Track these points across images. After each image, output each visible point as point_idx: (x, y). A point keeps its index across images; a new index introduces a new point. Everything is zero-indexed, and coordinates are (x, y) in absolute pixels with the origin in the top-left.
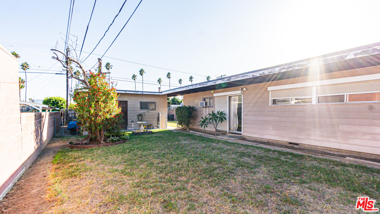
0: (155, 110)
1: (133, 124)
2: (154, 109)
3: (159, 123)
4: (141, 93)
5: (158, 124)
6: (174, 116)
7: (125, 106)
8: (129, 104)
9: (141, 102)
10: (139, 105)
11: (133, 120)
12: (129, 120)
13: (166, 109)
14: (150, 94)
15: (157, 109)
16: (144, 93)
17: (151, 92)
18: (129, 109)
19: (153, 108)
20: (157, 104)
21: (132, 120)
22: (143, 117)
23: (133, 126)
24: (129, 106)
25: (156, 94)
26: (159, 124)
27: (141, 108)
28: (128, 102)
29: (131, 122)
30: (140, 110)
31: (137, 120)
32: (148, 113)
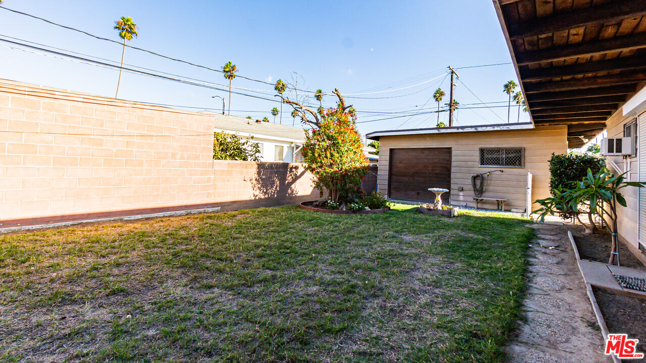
0: (521, 166)
1: (461, 193)
4: (473, 130)
7: (447, 158)
8: (454, 153)
9: (481, 150)
10: (477, 156)
11: (463, 186)
14: (496, 128)
15: (529, 165)
16: (480, 129)
18: (453, 164)
20: (527, 153)
21: (460, 186)
22: (485, 183)
23: (461, 198)
24: (453, 159)
27: (481, 162)
28: (453, 149)
29: (457, 191)
30: (480, 166)
31: (471, 187)
32: (500, 173)
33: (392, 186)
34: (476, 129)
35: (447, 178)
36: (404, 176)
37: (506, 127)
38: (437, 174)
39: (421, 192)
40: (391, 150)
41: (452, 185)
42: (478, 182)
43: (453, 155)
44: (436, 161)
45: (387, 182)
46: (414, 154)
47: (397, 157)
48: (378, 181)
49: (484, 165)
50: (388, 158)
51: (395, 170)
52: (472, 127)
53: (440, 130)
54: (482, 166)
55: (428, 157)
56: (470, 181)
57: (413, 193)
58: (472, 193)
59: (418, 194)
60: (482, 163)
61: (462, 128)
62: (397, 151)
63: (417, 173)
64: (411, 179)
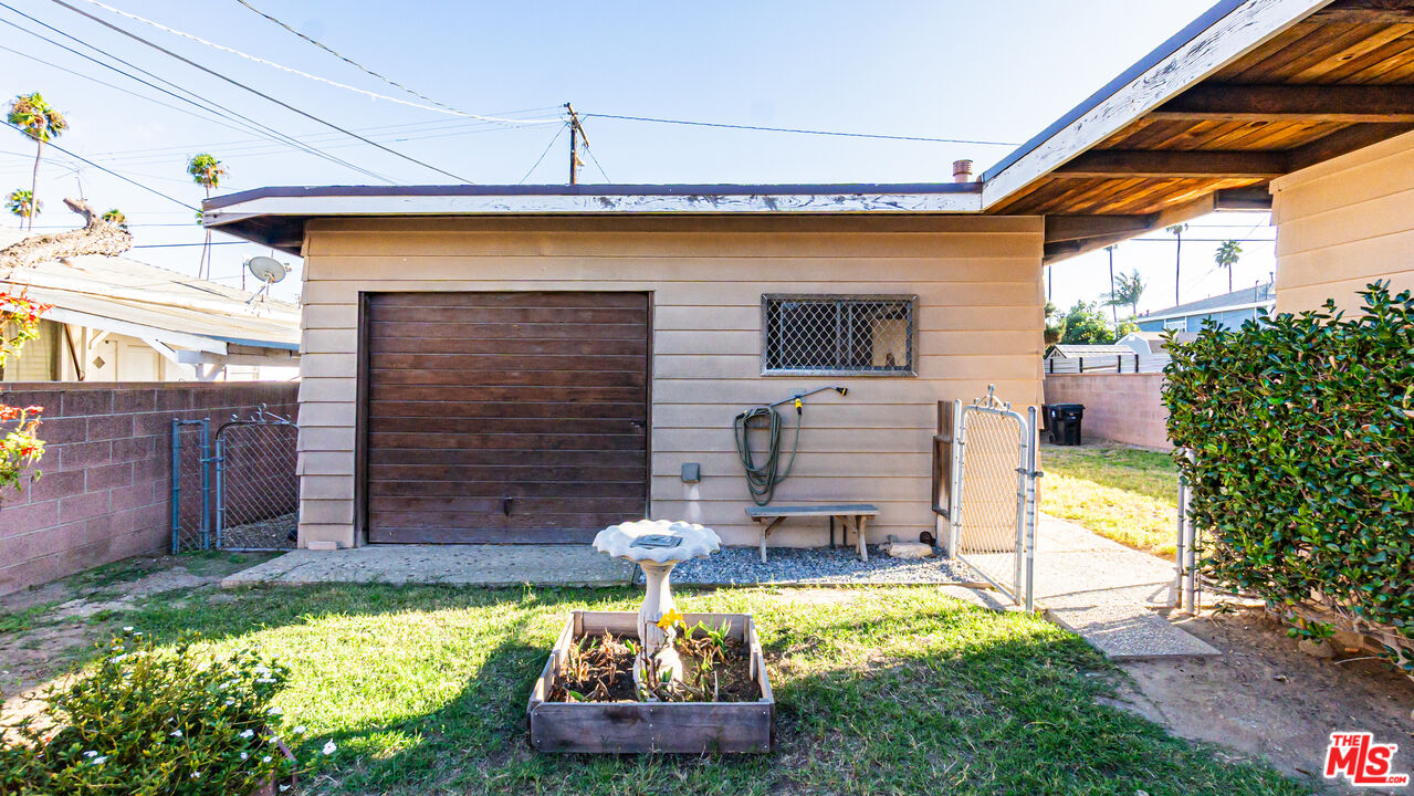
0: (909, 370)
2: (901, 361)
3: (943, 505)
4: (758, 205)
5: (938, 512)
6: (1080, 416)
8: (660, 316)
9: (771, 305)
10: (750, 331)
11: (699, 459)
12: (658, 464)
13: (1035, 367)
14: (852, 205)
15: (927, 364)
16: (785, 204)
17: (858, 190)
18: (660, 366)
19: (889, 357)
20: (926, 318)
21: (690, 459)
22: (788, 438)
24: (660, 342)
25: (910, 204)
26: (947, 515)
27: (770, 354)
28: (657, 299)
29: (677, 481)
30: (766, 371)
31: (733, 462)
32: (836, 398)
33: (378, 481)
34: (771, 203)
35: (630, 430)
36: (434, 427)
37: (887, 198)
38: (587, 411)
39: (520, 496)
40: (369, 300)
41: (655, 459)
42: (761, 440)
43: (657, 323)
44: (586, 350)
45: (348, 464)
46: (483, 317)
47: (400, 334)
48: (301, 459)
49: (778, 366)
50: (351, 339)
51: (387, 399)
52: (752, 191)
53: (613, 199)
54: (774, 371)
55: (551, 335)
56: (727, 438)
57: (484, 504)
58: (740, 487)
59: (507, 507)
60: (774, 361)
61: (713, 192)
62: (403, 304)
63: (501, 411)
64: (473, 438)
